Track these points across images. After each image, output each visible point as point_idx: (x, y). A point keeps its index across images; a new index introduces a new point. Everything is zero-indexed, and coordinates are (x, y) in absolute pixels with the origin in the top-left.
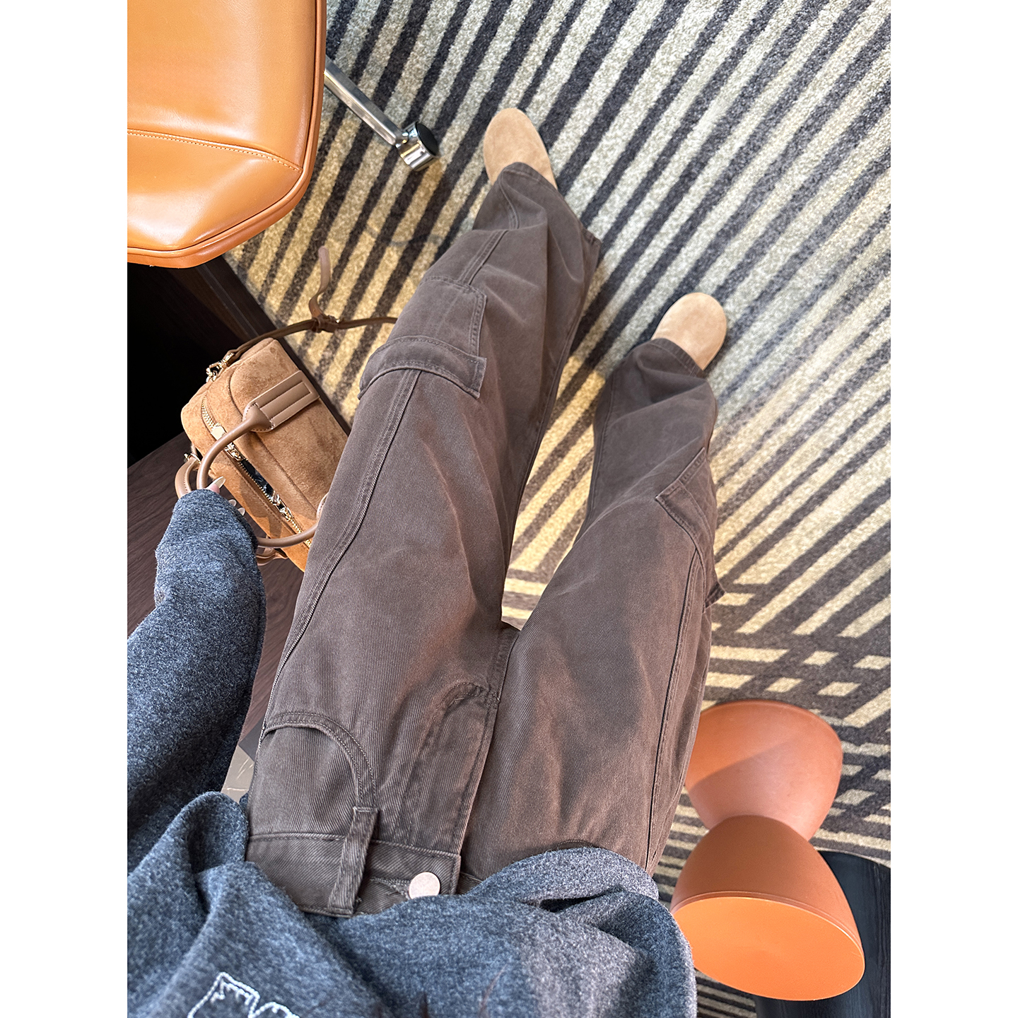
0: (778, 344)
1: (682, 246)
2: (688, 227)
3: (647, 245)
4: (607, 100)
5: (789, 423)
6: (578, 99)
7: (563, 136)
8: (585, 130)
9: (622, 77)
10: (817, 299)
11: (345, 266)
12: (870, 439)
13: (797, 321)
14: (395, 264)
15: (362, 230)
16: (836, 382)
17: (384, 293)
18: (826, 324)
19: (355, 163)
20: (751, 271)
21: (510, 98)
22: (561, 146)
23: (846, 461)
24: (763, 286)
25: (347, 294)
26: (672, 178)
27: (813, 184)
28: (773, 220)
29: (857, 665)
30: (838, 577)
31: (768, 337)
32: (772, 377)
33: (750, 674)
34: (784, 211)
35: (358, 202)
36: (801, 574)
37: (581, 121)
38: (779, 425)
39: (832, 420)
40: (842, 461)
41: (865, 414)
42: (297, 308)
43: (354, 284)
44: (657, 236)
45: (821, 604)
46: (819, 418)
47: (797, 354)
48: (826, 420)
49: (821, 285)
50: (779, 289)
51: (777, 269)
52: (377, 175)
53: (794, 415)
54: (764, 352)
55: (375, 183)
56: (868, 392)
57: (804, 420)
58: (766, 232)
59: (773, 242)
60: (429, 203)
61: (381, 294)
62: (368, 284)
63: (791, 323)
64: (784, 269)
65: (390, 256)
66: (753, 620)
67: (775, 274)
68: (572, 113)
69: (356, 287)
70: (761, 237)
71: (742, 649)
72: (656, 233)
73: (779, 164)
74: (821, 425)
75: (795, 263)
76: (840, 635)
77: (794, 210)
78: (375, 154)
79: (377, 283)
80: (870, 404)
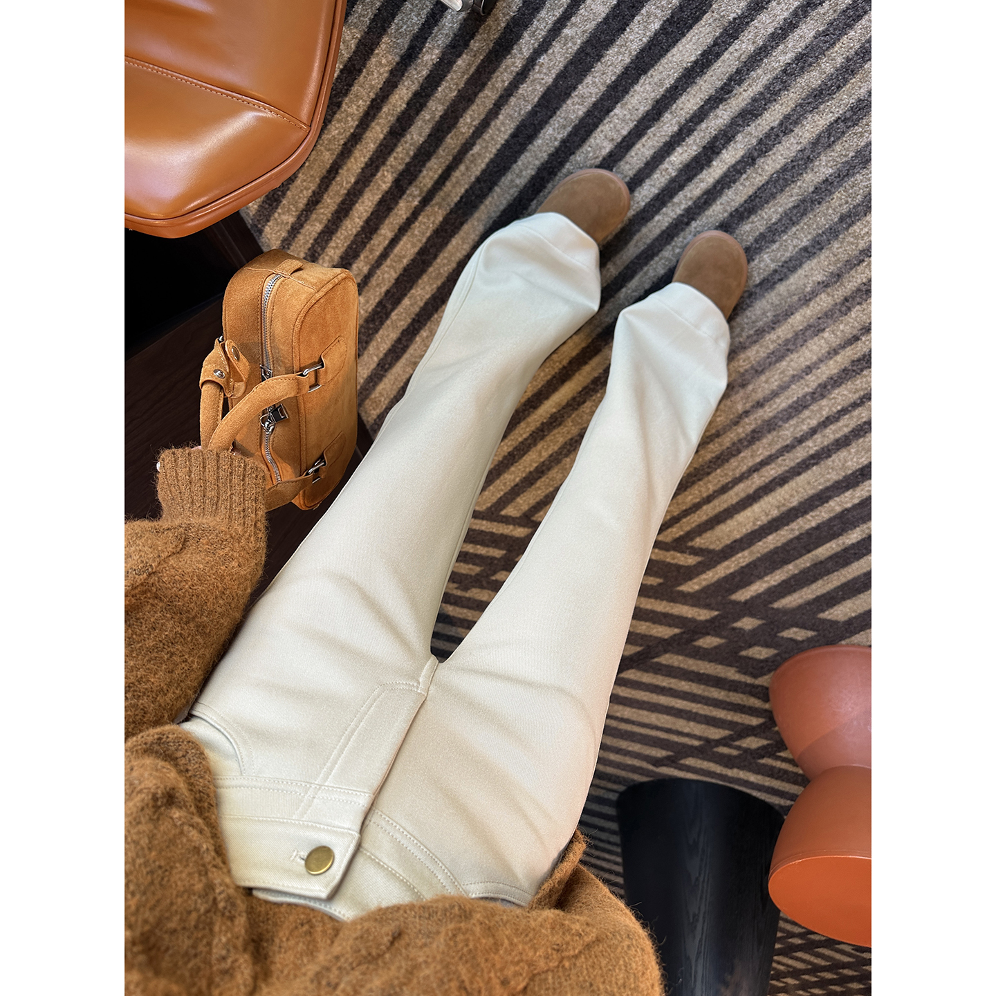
0: (769, 333)
1: (693, 219)
2: (703, 201)
3: (657, 211)
4: (642, 50)
5: (767, 408)
6: (611, 42)
7: (589, 80)
8: (613, 78)
9: (663, 28)
10: (817, 295)
11: (334, 178)
12: (838, 436)
13: (792, 314)
14: (389, 185)
15: (356, 143)
16: (818, 377)
17: (372, 214)
18: (820, 321)
19: (357, 67)
20: (758, 257)
21: (537, 28)
22: (585, 91)
23: (812, 452)
24: (766, 273)
25: (333, 207)
26: (695, 148)
27: (838, 179)
28: (789, 209)
29: (781, 634)
30: (781, 555)
31: (760, 324)
32: (759, 363)
33: (681, 628)
34: (803, 201)
35: (356, 112)
36: (750, 547)
37: (611, 68)
38: (757, 408)
39: (806, 413)
40: (808, 452)
41: (839, 412)
42: (276, 215)
43: (341, 199)
44: (669, 205)
45: (760, 577)
46: (795, 408)
47: (784, 345)
48: (800, 412)
49: (823, 282)
50: (781, 280)
51: (783, 259)
52: (380, 86)
53: (772, 402)
54: (755, 338)
55: (377, 94)
56: (845, 393)
57: (781, 408)
58: (780, 220)
59: (784, 232)
60: (433, 127)
61: (369, 215)
62: (356, 202)
63: (786, 315)
64: (790, 260)
65: (383, 175)
66: (695, 581)
67: (780, 264)
68: (602, 56)
69: (343, 202)
70: (774, 224)
71: (678, 605)
72: (669, 202)
73: (807, 153)
74: (795, 415)
75: (803, 257)
76: (771, 606)
77: (812, 202)
78: (380, 63)
79: (366, 201)
80: (846, 403)
